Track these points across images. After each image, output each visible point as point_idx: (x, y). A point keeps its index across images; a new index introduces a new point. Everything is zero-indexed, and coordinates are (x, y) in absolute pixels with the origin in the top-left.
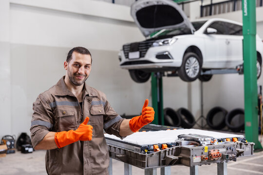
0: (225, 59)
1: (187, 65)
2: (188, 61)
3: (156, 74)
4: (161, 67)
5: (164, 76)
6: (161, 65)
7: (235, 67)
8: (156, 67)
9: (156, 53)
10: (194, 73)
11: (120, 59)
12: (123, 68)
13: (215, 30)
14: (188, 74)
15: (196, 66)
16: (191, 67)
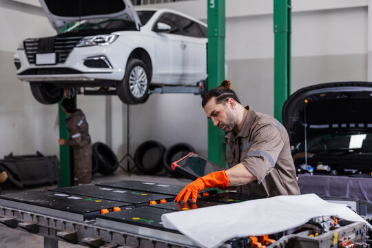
1: (131, 78)
2: (133, 72)
4: (92, 79)
5: (80, 93)
6: (92, 77)
7: (195, 84)
8: (84, 79)
9: (85, 58)
10: (141, 90)
13: (168, 27)
14: (133, 92)
15: (143, 80)
16: (137, 81)
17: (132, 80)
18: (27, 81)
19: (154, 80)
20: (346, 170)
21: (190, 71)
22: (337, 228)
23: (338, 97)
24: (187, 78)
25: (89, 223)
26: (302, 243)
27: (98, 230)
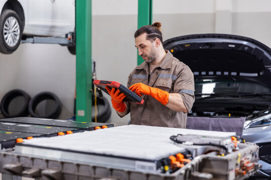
0: (49, 23)
1: (5, 27)
7: (64, 36)
10: (14, 40)
14: (7, 41)
15: (16, 30)
16: (11, 31)
17: (5, 29)
19: (26, 31)
20: (205, 113)
21: (58, 23)
22: (237, 150)
23: (201, 48)
24: (56, 30)
25: (7, 151)
26: (213, 163)
27: (19, 157)
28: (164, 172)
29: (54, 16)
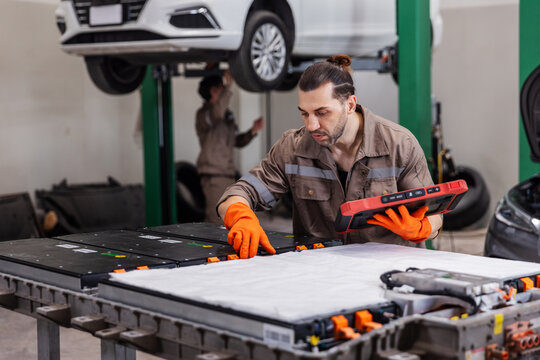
0: (347, 30)
1: (254, 44)
2: (258, 35)
3: (159, 70)
4: (185, 49)
5: (177, 74)
6: (185, 45)
7: (376, 54)
8: (172, 50)
9: (172, 11)
10: (273, 67)
11: (62, 27)
12: (70, 52)
14: (258, 71)
15: (277, 48)
16: (266, 51)
17: (256, 49)
18: (79, 55)
19: (299, 49)
21: (368, 30)
22: (510, 306)
25: (91, 293)
27: (100, 304)
28: (310, 348)
29: (357, 16)
